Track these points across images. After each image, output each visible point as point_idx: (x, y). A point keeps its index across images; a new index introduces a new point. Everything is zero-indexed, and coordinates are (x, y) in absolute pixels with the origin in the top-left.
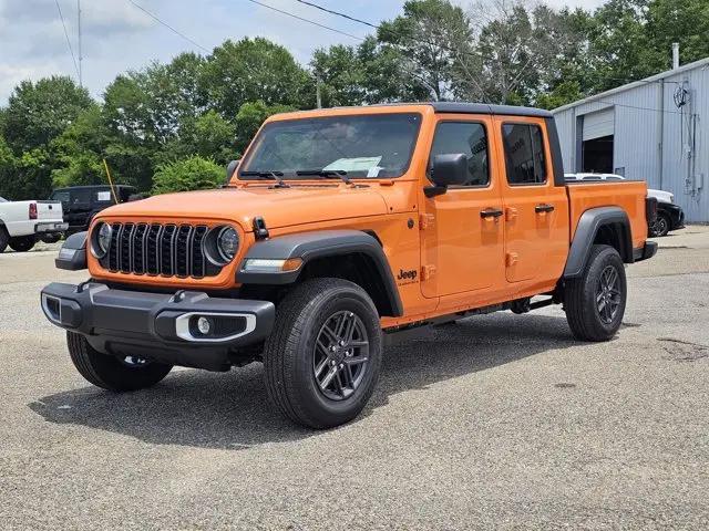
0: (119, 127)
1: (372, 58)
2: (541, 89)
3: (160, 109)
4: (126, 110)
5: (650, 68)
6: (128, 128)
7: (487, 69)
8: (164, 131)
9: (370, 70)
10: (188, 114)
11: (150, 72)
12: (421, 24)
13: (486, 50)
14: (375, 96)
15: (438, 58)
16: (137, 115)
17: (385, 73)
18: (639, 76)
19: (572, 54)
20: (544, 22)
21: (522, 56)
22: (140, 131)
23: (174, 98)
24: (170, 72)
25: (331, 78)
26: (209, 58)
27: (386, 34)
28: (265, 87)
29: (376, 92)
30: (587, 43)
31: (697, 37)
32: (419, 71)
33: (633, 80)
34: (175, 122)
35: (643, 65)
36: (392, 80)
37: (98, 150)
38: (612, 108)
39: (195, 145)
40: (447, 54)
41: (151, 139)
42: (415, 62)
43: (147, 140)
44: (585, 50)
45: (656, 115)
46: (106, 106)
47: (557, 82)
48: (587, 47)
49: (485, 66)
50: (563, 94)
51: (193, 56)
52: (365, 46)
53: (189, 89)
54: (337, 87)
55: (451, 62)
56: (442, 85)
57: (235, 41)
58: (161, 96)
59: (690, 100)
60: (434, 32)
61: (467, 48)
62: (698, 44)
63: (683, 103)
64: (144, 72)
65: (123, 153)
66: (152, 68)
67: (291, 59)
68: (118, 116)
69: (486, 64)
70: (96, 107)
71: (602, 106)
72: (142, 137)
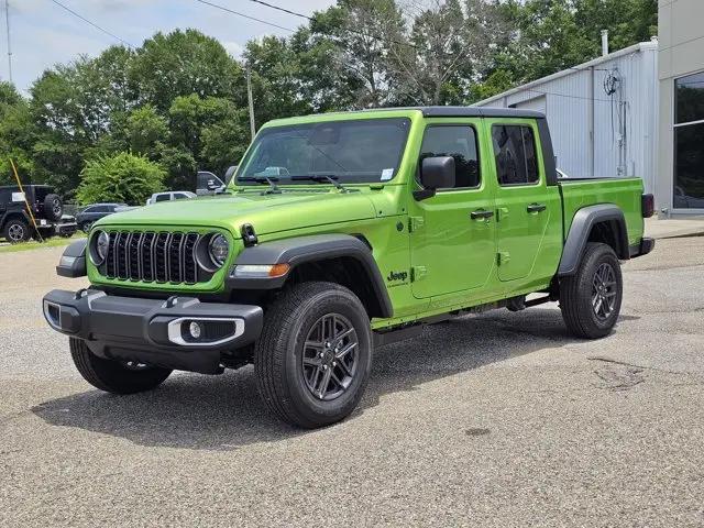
0: (48, 124)
1: (305, 49)
2: (475, 79)
3: (90, 104)
4: (55, 105)
5: (580, 57)
6: (57, 123)
7: (421, 59)
8: (94, 126)
9: (304, 62)
10: (119, 108)
11: (78, 66)
12: (355, 14)
13: (419, 40)
14: (309, 88)
15: (372, 48)
16: (66, 110)
17: (318, 64)
18: (570, 63)
19: (504, 43)
20: (476, 12)
21: (455, 46)
22: (68, 127)
23: (104, 92)
24: (99, 66)
25: (264, 71)
26: (138, 50)
27: (318, 24)
28: (198, 80)
29: (310, 83)
30: (518, 32)
31: (625, 25)
32: (353, 62)
33: (563, 68)
34: (105, 116)
35: (573, 53)
36: (326, 72)
37: (26, 147)
38: (544, 96)
39: (128, 140)
40: (380, 44)
41: (80, 135)
42: (349, 52)
43: (78, 135)
44: (517, 38)
45: (587, 102)
46: (33, 102)
47: (490, 72)
48: (519, 36)
49: (418, 57)
50: (496, 84)
51: (123, 50)
52: (298, 36)
53: (119, 83)
54: (271, 79)
55: (385, 52)
56: (376, 76)
57: (166, 34)
58: (91, 90)
59: (620, 87)
60: (367, 23)
61: (400, 37)
62: (627, 31)
63: (613, 91)
64: (72, 66)
65: (52, 149)
66: (81, 62)
67: (223, 51)
68: (46, 111)
69: (420, 54)
70: (22, 103)
71: (534, 94)
72: (72, 133)
